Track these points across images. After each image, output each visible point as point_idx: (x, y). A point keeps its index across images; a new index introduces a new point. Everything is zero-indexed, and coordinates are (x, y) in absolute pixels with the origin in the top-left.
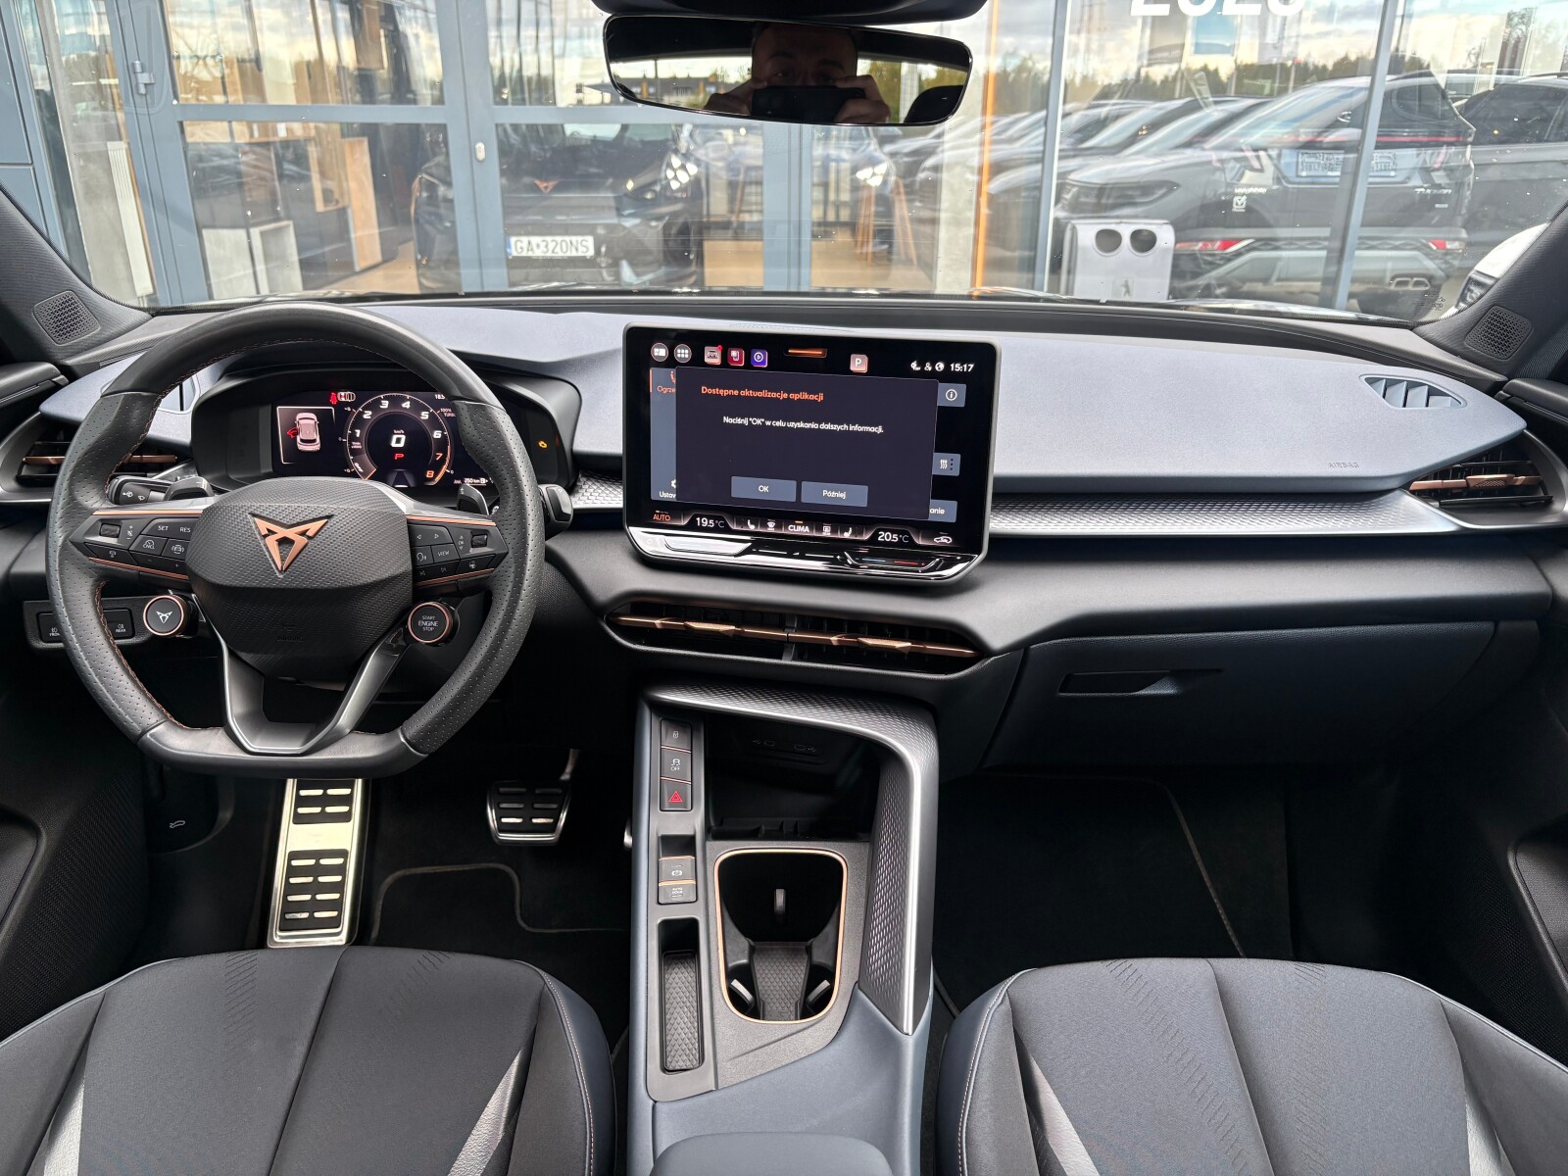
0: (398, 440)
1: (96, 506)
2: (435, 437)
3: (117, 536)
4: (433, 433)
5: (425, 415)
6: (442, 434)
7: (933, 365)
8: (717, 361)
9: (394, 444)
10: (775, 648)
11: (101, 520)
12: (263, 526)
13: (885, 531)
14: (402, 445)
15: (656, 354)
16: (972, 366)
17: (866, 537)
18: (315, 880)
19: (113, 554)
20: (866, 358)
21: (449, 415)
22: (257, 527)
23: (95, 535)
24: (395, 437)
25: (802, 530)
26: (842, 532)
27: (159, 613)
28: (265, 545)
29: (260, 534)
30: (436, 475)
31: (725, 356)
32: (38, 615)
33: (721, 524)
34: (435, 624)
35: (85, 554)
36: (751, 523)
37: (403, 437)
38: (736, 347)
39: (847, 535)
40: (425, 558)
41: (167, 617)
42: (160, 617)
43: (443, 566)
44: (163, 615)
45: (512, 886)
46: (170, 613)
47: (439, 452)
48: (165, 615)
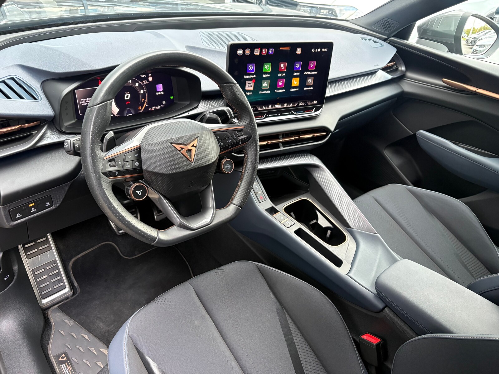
0: (127, 97)
1: (103, 155)
2: (141, 93)
3: (116, 166)
4: (140, 92)
5: (137, 85)
6: (144, 91)
7: (318, 50)
8: (258, 54)
9: (126, 98)
11: (108, 160)
13: (301, 102)
14: (129, 98)
15: (239, 53)
16: (327, 49)
17: (296, 105)
19: (117, 173)
20: (301, 49)
21: (146, 83)
22: (175, 148)
23: (108, 168)
24: (126, 96)
25: (278, 106)
26: (290, 105)
29: (178, 150)
30: (142, 108)
31: (261, 52)
33: (256, 109)
34: (230, 166)
35: (107, 177)
36: (264, 107)
37: (129, 95)
38: (264, 48)
39: (291, 105)
40: (223, 144)
41: (141, 192)
42: (138, 193)
43: (230, 146)
44: (139, 192)
45: (114, 247)
46: (141, 190)
47: (143, 99)
48: (140, 192)
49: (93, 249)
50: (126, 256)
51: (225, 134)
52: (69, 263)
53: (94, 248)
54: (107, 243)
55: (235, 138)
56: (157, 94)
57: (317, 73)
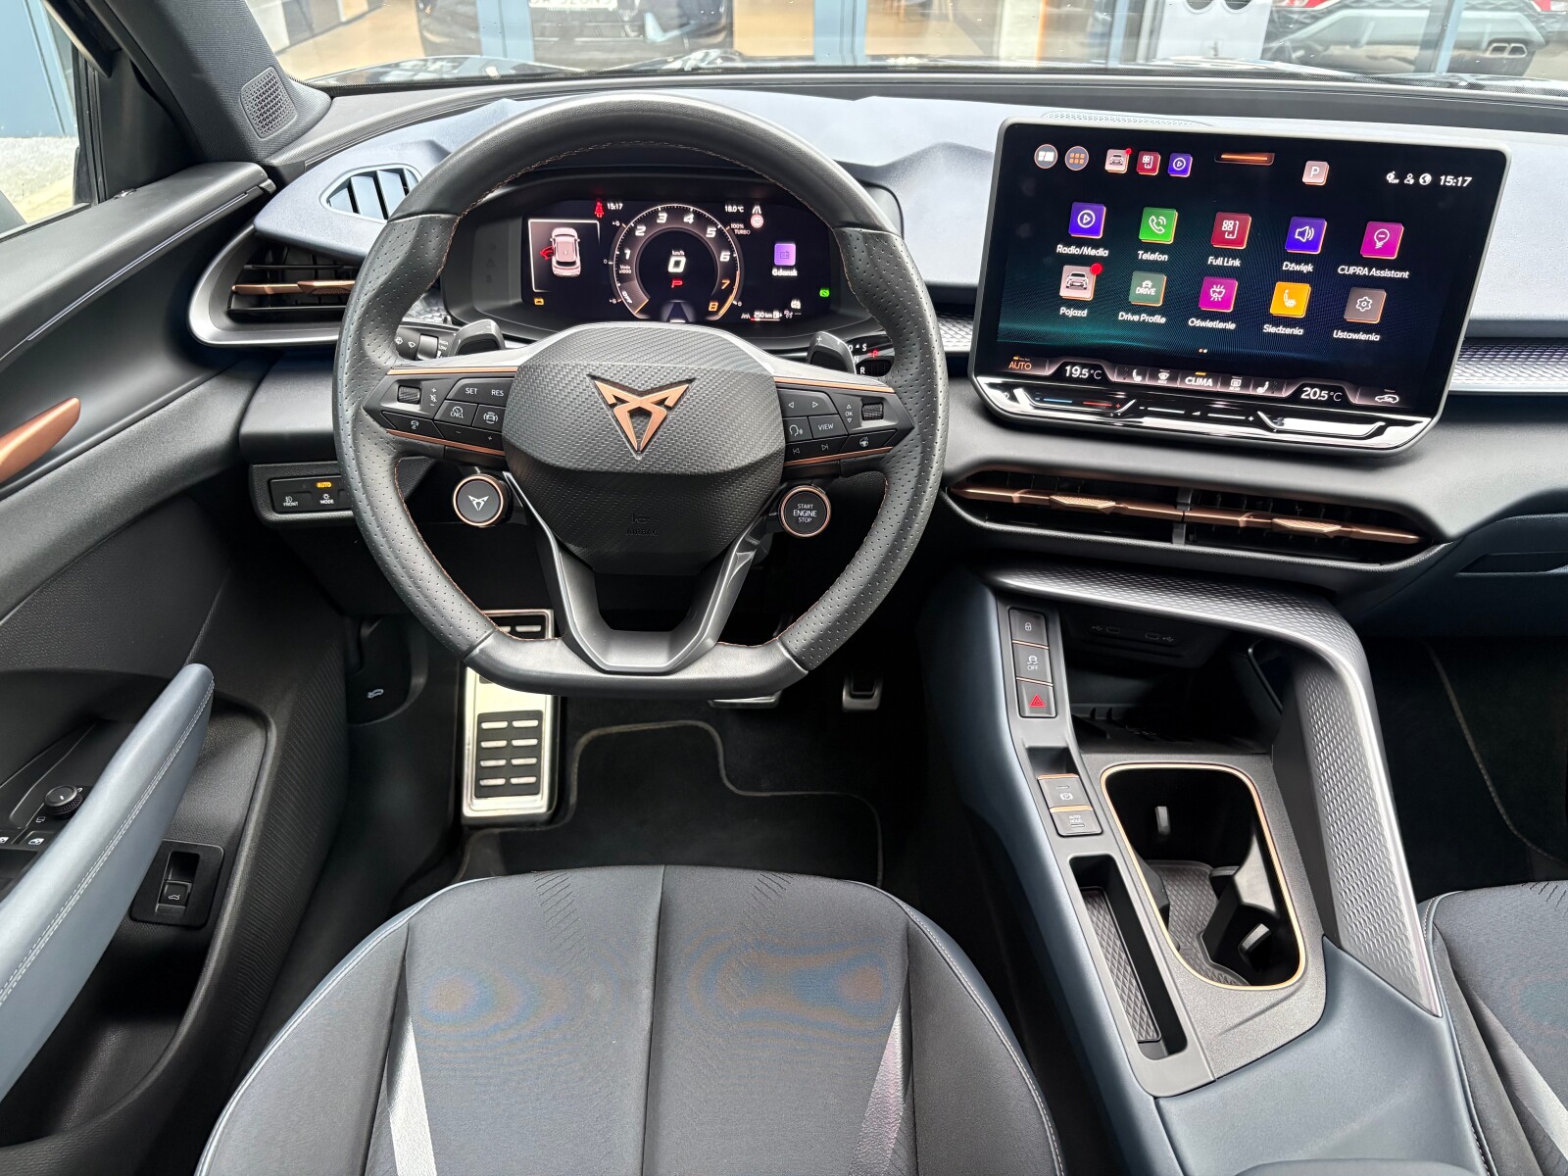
0: (677, 263)
1: (390, 363)
2: (722, 259)
3: (418, 402)
4: (719, 258)
5: (711, 232)
6: (731, 256)
7: (1416, 178)
8: (1122, 169)
9: (671, 269)
10: (1162, 529)
11: (399, 381)
12: (609, 393)
13: (1312, 386)
14: (681, 269)
15: (1040, 159)
16: (1469, 179)
17: (1285, 393)
18: (509, 744)
19: (415, 424)
20: (1325, 166)
21: (741, 232)
22: (600, 393)
23: (391, 400)
24: (672, 260)
25: (1201, 382)
26: (1256, 387)
27: (471, 498)
28: (614, 417)
29: (605, 402)
30: (720, 308)
31: (1134, 162)
32: (269, 482)
33: (1098, 375)
34: (813, 514)
35: (382, 425)
36: (1138, 374)
37: (683, 260)
38: (1149, 150)
39: (1261, 391)
40: (801, 432)
41: (483, 503)
42: (474, 503)
43: (824, 443)
44: (477, 500)
45: (714, 744)
46: (486, 498)
47: (725, 279)
48: (480, 501)
49: (657, 727)
50: (732, 784)
51: (817, 399)
52: (580, 737)
53: (664, 725)
54: (701, 724)
55: (849, 420)
56: (775, 272)
57: (1406, 275)
